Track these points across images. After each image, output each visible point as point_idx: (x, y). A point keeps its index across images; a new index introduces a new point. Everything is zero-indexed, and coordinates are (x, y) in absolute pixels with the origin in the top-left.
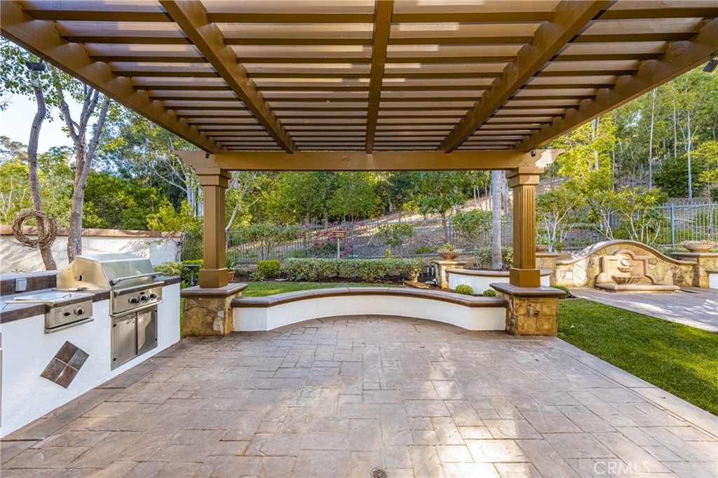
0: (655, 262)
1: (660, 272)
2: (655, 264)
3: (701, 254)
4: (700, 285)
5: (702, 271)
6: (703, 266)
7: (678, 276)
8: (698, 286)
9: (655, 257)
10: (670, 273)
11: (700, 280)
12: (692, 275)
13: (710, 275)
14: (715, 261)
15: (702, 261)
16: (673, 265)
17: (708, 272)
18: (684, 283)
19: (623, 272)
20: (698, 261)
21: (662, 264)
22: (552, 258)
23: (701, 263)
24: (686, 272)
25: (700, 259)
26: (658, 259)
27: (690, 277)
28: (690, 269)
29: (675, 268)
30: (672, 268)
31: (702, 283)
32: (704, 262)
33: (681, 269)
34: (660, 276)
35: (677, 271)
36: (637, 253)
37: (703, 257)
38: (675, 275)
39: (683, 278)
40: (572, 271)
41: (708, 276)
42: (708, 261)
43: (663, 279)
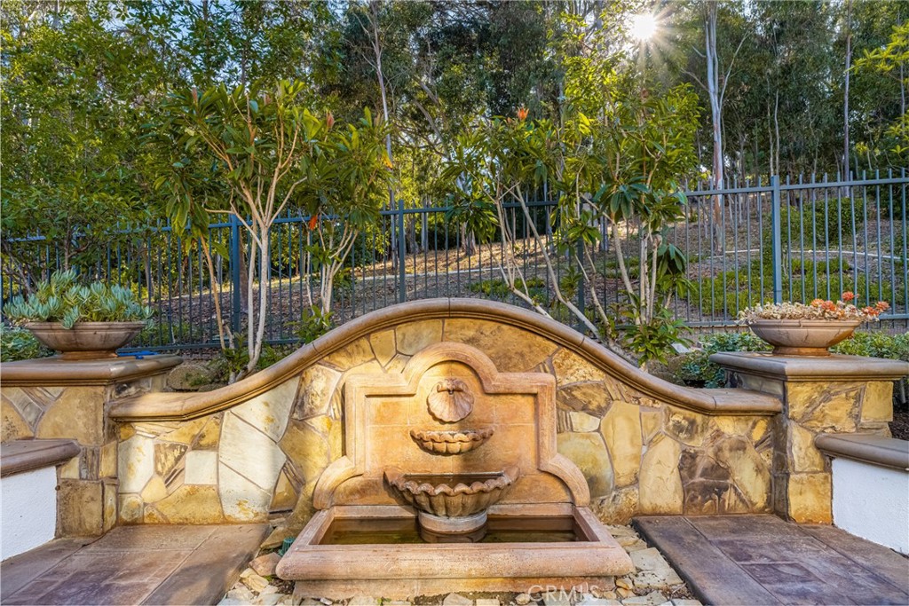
0: (599, 400)
1: (624, 446)
2: (600, 412)
3: (791, 365)
4: (792, 513)
5: (800, 444)
6: (804, 421)
7: (702, 464)
8: (785, 517)
9: (598, 376)
10: (667, 453)
11: (792, 487)
12: (767, 459)
13: (839, 466)
14: (858, 399)
15: (800, 396)
16: (680, 416)
17: (829, 453)
18: (730, 498)
19: (435, 452)
20: (784, 400)
21: (634, 409)
22: (82, 391)
23: (797, 408)
24: (740, 447)
25: (790, 387)
26: (613, 386)
27: (758, 470)
28: (758, 434)
29: (691, 430)
30: (678, 428)
31: (801, 502)
32: (811, 402)
33: (719, 434)
34: (625, 468)
35: (699, 443)
36: (504, 362)
37: (802, 378)
38: (688, 461)
39: (726, 473)
40: (213, 446)
41: (827, 469)
42: (827, 396)
43: (636, 481)
